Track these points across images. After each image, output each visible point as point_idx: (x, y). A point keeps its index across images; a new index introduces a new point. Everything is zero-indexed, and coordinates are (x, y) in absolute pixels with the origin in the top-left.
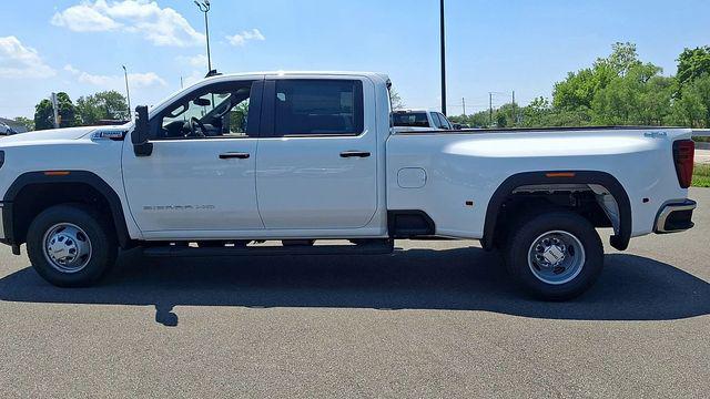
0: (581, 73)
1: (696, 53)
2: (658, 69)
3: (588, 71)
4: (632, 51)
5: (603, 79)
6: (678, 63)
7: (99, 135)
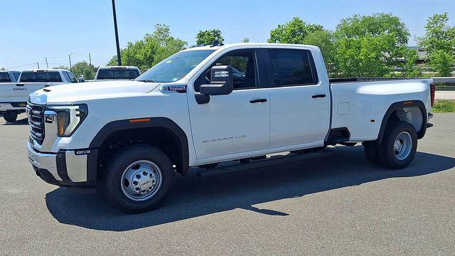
0: (137, 43)
1: (206, 34)
2: (185, 42)
3: (142, 41)
4: (167, 30)
5: (152, 48)
6: (197, 39)
7: (168, 89)
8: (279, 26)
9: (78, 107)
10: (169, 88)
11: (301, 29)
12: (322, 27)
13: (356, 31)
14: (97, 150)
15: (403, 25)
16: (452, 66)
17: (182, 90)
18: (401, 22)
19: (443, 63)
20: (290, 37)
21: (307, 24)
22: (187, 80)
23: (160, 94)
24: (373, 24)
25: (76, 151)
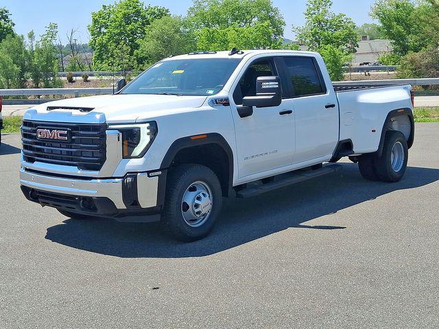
7: (216, 102)
8: (104, 7)
9: (148, 125)
10: (216, 100)
11: (138, 13)
12: (167, 11)
13: (217, 19)
14: (167, 170)
15: (276, 11)
16: (344, 65)
17: (225, 102)
18: (274, 6)
19: (333, 61)
20: (124, 23)
21: (146, 5)
22: (226, 91)
23: (209, 108)
24: (239, 9)
25: (148, 172)
